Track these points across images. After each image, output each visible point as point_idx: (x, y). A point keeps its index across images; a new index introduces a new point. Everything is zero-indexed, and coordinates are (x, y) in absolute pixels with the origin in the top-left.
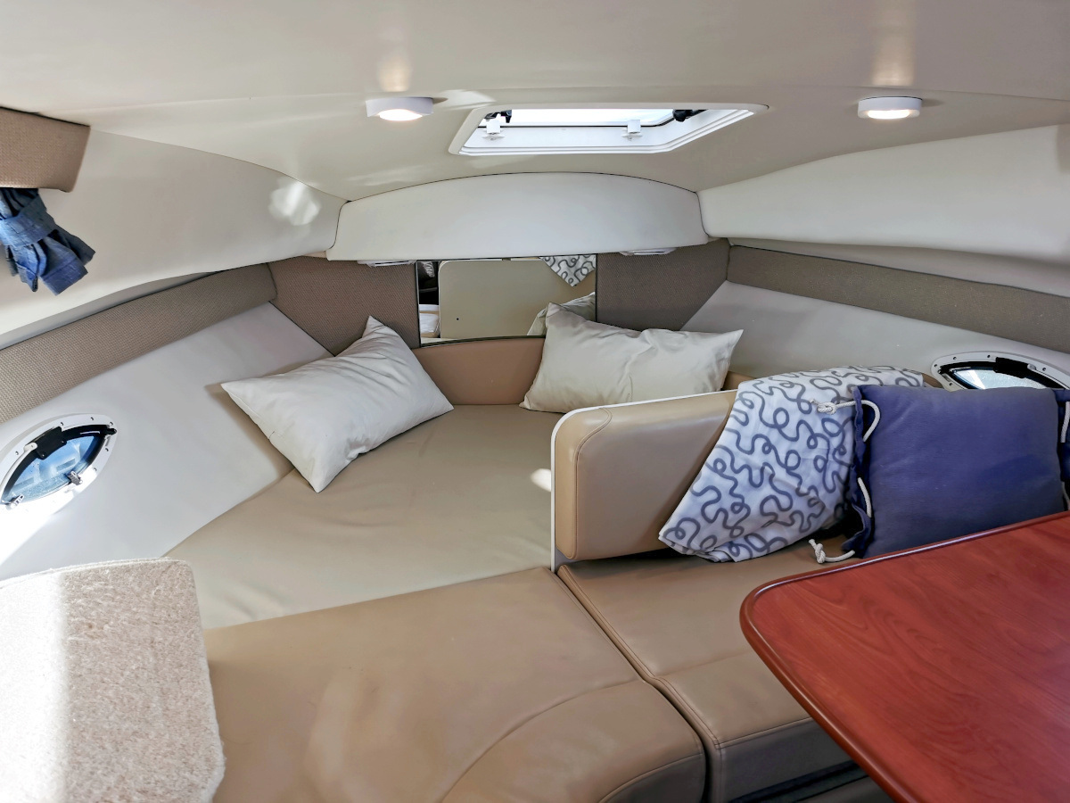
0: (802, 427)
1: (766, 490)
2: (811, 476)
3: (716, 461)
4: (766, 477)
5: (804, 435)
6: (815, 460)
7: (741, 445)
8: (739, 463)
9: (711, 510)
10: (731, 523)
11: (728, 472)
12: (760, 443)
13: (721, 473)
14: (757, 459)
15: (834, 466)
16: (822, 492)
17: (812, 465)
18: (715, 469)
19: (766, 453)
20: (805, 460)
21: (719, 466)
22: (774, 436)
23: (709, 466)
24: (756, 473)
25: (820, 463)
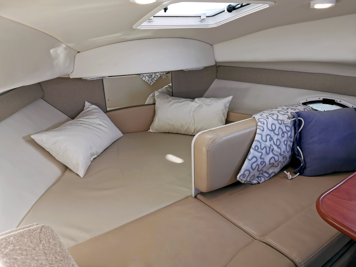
0: (280, 129)
1: (271, 155)
2: (283, 147)
3: (255, 146)
4: (271, 150)
5: (281, 132)
6: (284, 141)
7: (263, 139)
8: (263, 146)
9: (254, 165)
10: (260, 169)
11: (260, 150)
12: (268, 137)
13: (257, 151)
14: (268, 144)
15: (289, 143)
16: (286, 153)
17: (283, 143)
18: (255, 150)
19: (270, 141)
20: (281, 142)
21: (256, 148)
22: (272, 134)
23: (253, 149)
24: (268, 149)
25: (286, 142)
